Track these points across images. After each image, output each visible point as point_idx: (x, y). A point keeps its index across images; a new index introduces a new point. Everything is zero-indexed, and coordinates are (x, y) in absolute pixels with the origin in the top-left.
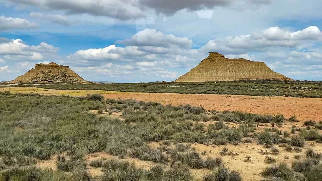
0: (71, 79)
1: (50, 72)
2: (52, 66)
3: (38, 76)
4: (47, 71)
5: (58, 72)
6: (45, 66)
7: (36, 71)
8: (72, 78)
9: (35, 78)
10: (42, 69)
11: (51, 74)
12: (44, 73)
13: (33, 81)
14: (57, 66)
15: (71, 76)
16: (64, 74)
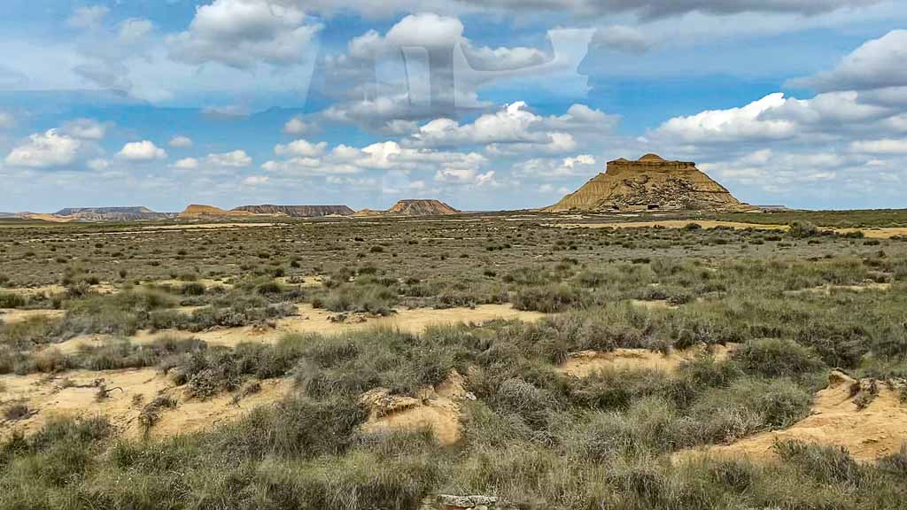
0: (706, 198)
1: (646, 182)
2: (650, 165)
3: (616, 192)
4: (638, 178)
5: (668, 181)
6: (633, 165)
7: (608, 180)
8: (708, 196)
9: (608, 199)
10: (625, 174)
11: (648, 186)
12: (629, 185)
13: (607, 207)
14: (664, 164)
15: (703, 191)
16: (683, 185)
